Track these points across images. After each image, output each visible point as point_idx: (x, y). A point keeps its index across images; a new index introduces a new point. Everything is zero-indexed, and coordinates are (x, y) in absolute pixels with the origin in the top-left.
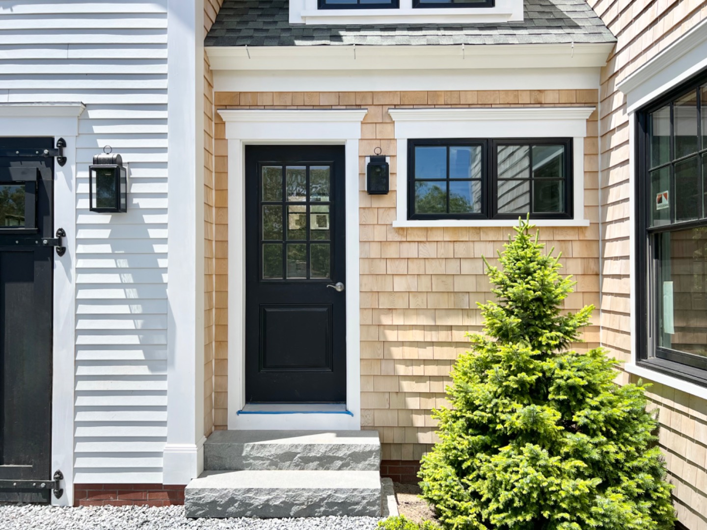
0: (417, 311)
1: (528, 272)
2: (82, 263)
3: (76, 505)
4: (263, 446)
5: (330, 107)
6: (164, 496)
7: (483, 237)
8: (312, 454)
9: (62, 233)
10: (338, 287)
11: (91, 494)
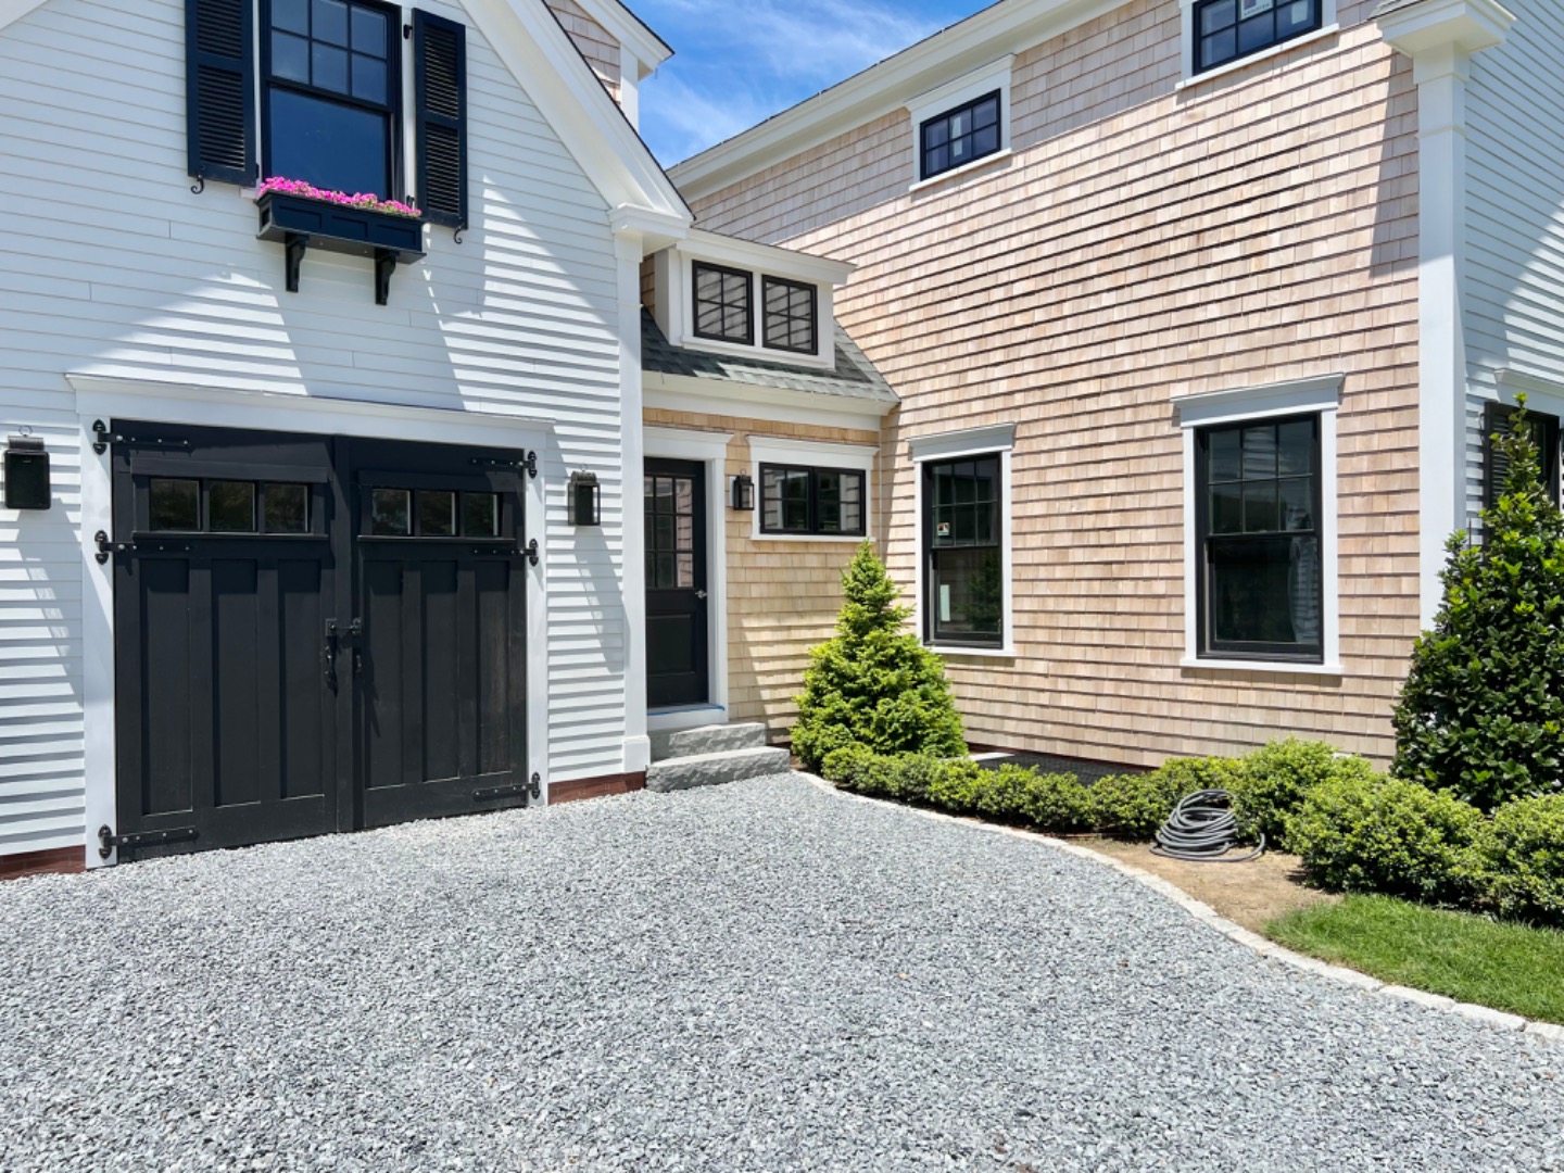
0: (767, 614)
2: (552, 573)
3: (550, 803)
4: (684, 735)
5: (700, 429)
6: (622, 784)
7: (811, 550)
8: (720, 738)
9: (534, 543)
10: (700, 594)
11: (561, 791)
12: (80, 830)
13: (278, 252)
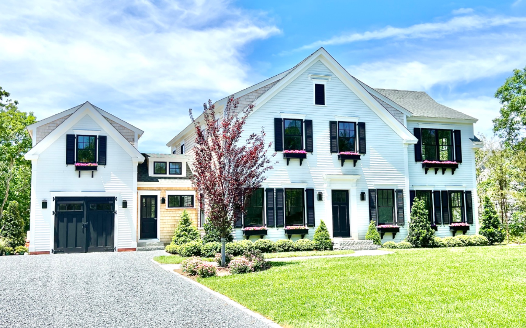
1: (185, 216)
2: (119, 215)
5: (155, 190)
6: (131, 250)
9: (116, 211)
10: (156, 219)
11: (120, 250)
12: (49, 249)
13: (78, 172)
